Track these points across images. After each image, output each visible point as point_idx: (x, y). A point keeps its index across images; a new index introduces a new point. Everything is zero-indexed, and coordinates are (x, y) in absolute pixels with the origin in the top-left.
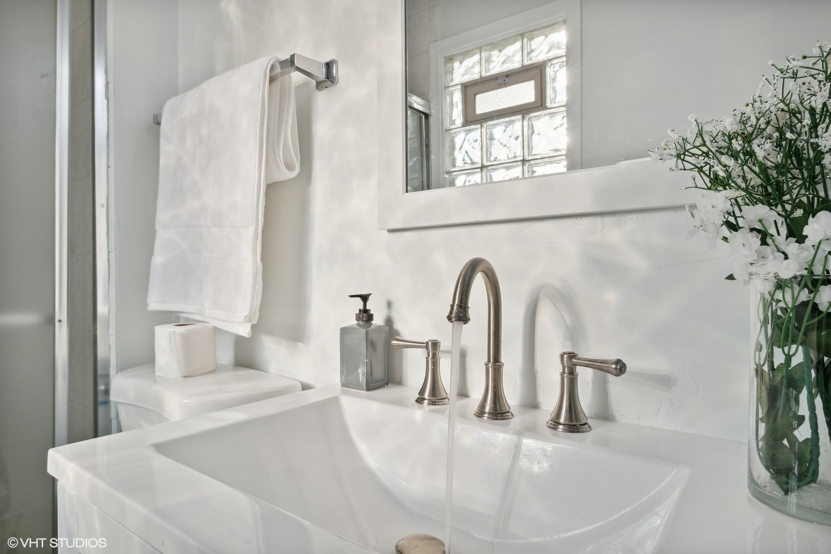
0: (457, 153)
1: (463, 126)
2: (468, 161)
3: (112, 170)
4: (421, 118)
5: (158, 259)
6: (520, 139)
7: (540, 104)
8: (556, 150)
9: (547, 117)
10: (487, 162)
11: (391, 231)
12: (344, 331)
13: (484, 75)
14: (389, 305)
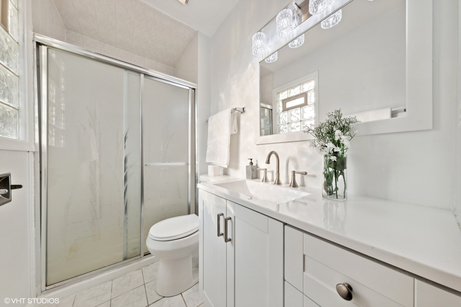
0: (280, 120)
1: (282, 112)
2: (284, 122)
3: (198, 132)
4: (270, 111)
5: (208, 152)
6: (300, 114)
7: (306, 104)
8: (311, 117)
9: (308, 107)
10: (290, 121)
11: (257, 145)
12: (247, 167)
13: (289, 97)
14: (257, 161)
